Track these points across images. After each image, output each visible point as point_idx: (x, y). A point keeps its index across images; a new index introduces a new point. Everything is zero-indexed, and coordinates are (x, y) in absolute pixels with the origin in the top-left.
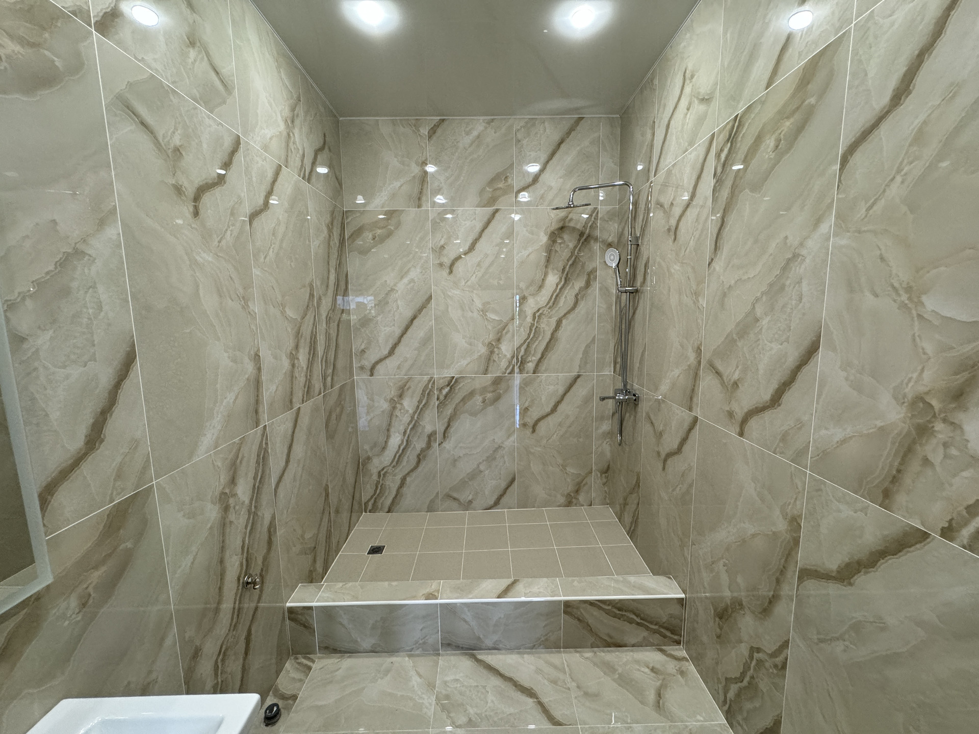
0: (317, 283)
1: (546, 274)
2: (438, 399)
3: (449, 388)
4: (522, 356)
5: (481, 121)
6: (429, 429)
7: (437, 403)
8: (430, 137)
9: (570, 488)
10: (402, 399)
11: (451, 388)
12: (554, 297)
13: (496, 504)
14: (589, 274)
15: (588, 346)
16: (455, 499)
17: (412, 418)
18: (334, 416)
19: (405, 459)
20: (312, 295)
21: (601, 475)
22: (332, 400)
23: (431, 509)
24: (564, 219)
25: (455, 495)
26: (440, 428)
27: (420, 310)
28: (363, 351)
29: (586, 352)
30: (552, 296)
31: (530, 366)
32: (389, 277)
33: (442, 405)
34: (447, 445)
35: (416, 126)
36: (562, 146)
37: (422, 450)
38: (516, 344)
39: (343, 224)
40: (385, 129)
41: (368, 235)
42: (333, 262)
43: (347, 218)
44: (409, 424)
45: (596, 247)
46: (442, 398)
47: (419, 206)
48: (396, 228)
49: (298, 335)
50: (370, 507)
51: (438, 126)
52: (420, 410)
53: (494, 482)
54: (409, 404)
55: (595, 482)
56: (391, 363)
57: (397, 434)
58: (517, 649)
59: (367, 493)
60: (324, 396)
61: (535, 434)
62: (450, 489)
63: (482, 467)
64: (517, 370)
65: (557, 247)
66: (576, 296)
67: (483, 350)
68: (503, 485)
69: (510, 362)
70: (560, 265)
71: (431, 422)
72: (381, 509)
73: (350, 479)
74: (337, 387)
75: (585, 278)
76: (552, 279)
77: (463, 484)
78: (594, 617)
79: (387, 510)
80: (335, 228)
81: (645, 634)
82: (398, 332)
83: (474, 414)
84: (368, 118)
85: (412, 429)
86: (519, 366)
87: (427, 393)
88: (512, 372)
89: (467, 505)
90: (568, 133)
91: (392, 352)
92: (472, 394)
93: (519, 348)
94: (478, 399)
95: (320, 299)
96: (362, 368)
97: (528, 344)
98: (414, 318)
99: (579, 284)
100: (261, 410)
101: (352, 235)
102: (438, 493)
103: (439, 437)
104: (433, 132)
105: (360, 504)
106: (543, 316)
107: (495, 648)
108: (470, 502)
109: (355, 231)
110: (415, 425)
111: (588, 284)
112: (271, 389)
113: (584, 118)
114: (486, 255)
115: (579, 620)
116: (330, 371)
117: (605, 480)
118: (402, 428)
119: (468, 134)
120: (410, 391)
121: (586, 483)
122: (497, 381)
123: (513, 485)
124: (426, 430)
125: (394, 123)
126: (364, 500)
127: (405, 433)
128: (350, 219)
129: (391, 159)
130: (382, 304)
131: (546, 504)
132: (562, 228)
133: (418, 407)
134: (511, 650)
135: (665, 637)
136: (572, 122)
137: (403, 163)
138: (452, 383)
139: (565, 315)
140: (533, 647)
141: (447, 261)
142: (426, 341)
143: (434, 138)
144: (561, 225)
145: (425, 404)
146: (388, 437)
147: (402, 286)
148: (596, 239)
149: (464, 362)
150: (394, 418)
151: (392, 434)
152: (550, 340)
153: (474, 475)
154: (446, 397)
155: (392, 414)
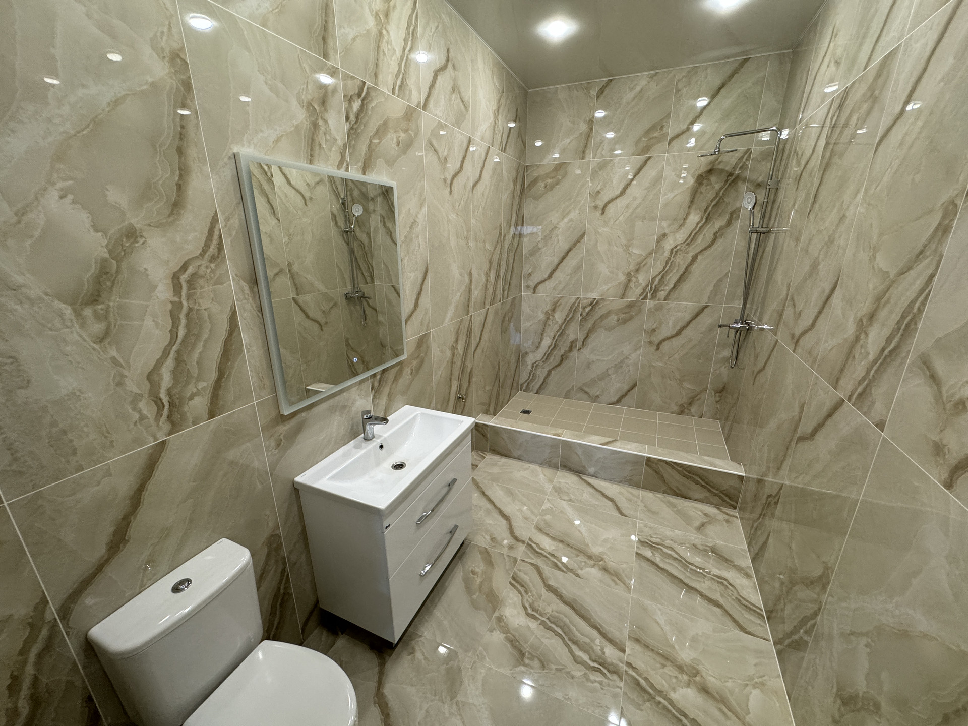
0: (504, 225)
1: (688, 215)
2: (581, 315)
3: (591, 307)
4: (656, 286)
5: (645, 76)
6: (572, 337)
7: (581, 318)
8: (598, 97)
9: (684, 400)
10: (554, 312)
11: (592, 307)
12: (693, 234)
13: (618, 402)
14: (731, 214)
15: (720, 281)
16: (586, 392)
17: (560, 327)
18: (507, 318)
19: (552, 358)
20: (500, 234)
21: (715, 394)
22: (507, 307)
23: (567, 396)
24: (713, 163)
25: (587, 389)
26: (581, 338)
27: (575, 244)
28: (530, 274)
29: (718, 285)
30: (691, 234)
31: (662, 294)
32: (554, 217)
33: (584, 319)
34: (586, 352)
35: (588, 89)
36: (722, 90)
37: (565, 352)
38: (651, 275)
39: (524, 176)
40: (562, 95)
41: (541, 184)
42: (515, 208)
43: (527, 171)
44: (557, 332)
45: (743, 187)
46: (584, 314)
47: (583, 158)
48: (563, 177)
49: (490, 262)
50: (524, 388)
51: (606, 86)
52: (567, 322)
53: (618, 385)
54: (559, 316)
55: (709, 398)
56: (549, 285)
57: (548, 339)
58: (610, 480)
59: (523, 377)
60: (502, 303)
61: (658, 352)
62: (584, 384)
63: (610, 372)
64: (649, 296)
65: (703, 189)
66: (715, 234)
67: (622, 278)
68: (626, 388)
69: (644, 290)
70: (704, 205)
71: (574, 332)
72: (532, 390)
73: (513, 365)
74: (510, 298)
75: (727, 217)
76: (694, 218)
77: (593, 382)
78: (668, 473)
79: (535, 391)
80: (518, 183)
81: (708, 494)
82: (556, 261)
83: (610, 329)
84: (549, 87)
85: (560, 335)
86: (652, 294)
87: (573, 309)
88: (645, 298)
89: (595, 399)
90: (731, 77)
91: (550, 276)
92: (609, 313)
93: (653, 279)
94: (613, 318)
95: (505, 236)
96: (528, 287)
97: (664, 274)
98: (570, 250)
99: (719, 223)
100: (470, 305)
101: (529, 185)
102: (573, 386)
103: (579, 344)
104: (601, 92)
105: (518, 384)
106: (680, 252)
107: (594, 476)
108: (598, 397)
109: (532, 182)
110: (562, 333)
111: (729, 223)
112: (476, 294)
113: (750, 58)
114: (635, 199)
115: (656, 472)
116: (507, 287)
117: (718, 399)
118: (552, 335)
119: (631, 89)
120: (561, 307)
121: (700, 399)
122: (631, 305)
123: (634, 390)
124: (570, 338)
125: (569, 88)
126: (521, 382)
127: (554, 338)
128: (529, 172)
129: (564, 120)
130: (547, 238)
131: (661, 409)
132: (710, 172)
133: (565, 319)
134: (605, 480)
135: (724, 500)
136: (736, 65)
137: (573, 123)
138: (594, 304)
139: (701, 251)
140: (620, 482)
141: (601, 204)
142: (578, 268)
143: (602, 98)
144: (709, 167)
145: (571, 318)
146: (542, 339)
147: (562, 225)
148: (744, 180)
149: (605, 287)
150: (547, 326)
151: (545, 338)
152: (684, 273)
153: (604, 376)
154: (587, 314)
155: (546, 323)
